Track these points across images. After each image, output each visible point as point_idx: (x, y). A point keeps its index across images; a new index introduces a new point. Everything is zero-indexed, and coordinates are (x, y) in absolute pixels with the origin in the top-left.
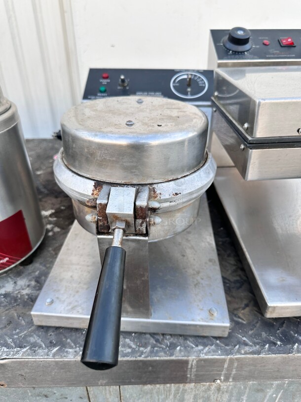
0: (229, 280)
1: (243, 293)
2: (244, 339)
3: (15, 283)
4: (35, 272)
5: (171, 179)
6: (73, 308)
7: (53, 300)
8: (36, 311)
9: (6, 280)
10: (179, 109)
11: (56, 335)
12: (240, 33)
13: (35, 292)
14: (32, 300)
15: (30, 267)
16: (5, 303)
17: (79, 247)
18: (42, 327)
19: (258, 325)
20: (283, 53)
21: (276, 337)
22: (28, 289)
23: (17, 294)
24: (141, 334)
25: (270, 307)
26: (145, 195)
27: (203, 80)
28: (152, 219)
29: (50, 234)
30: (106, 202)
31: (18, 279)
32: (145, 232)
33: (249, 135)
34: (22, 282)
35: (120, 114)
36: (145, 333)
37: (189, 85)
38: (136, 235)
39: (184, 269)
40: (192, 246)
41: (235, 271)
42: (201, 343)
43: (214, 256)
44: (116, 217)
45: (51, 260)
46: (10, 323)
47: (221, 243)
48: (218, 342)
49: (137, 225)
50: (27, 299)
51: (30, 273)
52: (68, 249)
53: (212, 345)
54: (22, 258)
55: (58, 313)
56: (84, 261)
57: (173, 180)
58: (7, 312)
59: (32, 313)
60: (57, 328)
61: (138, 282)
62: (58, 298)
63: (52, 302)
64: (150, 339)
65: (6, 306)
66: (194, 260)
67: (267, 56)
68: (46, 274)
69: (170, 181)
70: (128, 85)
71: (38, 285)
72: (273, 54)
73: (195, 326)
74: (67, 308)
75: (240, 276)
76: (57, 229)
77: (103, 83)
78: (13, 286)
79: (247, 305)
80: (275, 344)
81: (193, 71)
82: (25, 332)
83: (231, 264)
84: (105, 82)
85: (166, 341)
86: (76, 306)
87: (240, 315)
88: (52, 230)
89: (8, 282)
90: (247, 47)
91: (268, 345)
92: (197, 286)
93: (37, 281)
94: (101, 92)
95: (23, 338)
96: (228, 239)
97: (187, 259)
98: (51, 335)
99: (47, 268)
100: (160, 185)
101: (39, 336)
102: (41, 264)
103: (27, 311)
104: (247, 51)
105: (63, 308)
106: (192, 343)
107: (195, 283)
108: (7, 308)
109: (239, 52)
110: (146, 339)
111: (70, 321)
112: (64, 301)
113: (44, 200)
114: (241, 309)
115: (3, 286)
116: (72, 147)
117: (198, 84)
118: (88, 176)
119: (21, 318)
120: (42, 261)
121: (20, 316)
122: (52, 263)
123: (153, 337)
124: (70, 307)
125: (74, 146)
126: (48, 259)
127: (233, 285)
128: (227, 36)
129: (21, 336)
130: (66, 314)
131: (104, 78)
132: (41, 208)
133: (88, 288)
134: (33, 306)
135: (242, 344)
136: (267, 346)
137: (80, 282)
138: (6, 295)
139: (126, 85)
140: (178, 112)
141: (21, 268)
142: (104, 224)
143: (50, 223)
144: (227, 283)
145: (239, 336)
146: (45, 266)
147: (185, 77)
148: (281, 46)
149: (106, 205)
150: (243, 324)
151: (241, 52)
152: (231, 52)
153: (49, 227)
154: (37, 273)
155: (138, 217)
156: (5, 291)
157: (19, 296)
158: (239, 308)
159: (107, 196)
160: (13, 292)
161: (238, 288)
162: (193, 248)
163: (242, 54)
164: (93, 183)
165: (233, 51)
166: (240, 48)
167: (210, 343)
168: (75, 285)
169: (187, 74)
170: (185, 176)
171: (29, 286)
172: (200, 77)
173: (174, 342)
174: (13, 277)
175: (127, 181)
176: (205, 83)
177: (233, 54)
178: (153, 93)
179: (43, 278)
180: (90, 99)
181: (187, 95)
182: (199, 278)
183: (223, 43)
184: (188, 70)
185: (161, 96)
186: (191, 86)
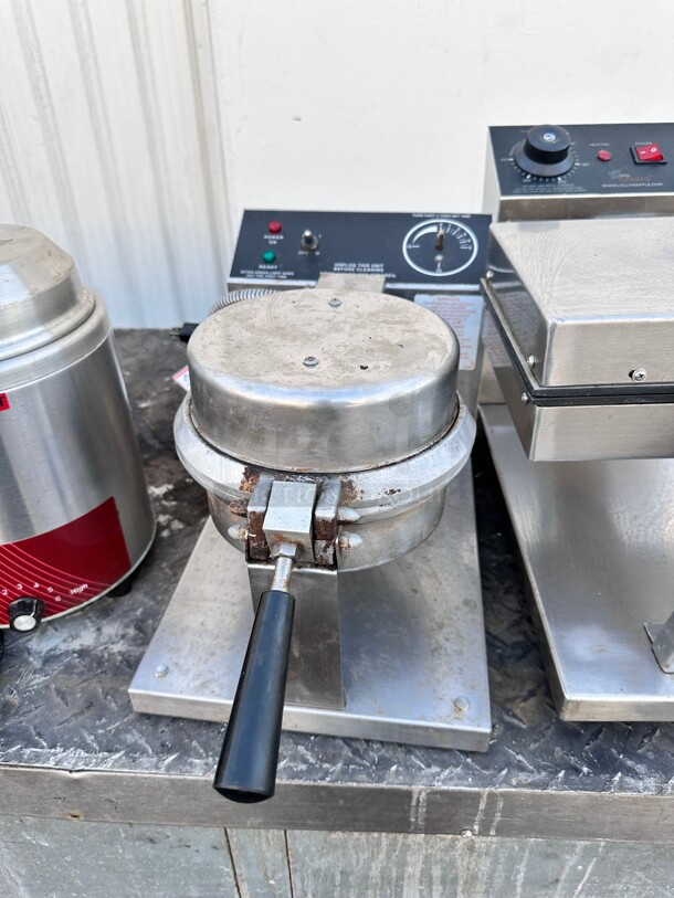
0: (502, 642)
1: (527, 669)
2: (520, 757)
3: (99, 629)
4: (136, 610)
5: (384, 463)
6: (204, 685)
7: (167, 668)
8: (137, 688)
9: (82, 624)
10: (406, 323)
11: (172, 731)
12: (549, 138)
13: (135, 651)
14: (130, 665)
15: (127, 600)
16: (81, 669)
17: (218, 566)
18: (148, 716)
19: (549, 732)
20: (637, 179)
21: (581, 758)
22: (121, 642)
23: (102, 651)
24: (327, 737)
25: (569, 701)
26: (333, 495)
27: (468, 236)
28: (345, 539)
29: (165, 534)
30: (263, 509)
31: (104, 622)
32: (331, 562)
33: (536, 380)
34: (111, 629)
35: (295, 339)
36: (334, 737)
37: (440, 249)
38: (317, 566)
39: (415, 617)
40: (434, 572)
41: (517, 623)
42: (436, 760)
43: (475, 593)
44: (281, 537)
45: (165, 586)
46: (90, 705)
47: (494, 565)
48: (469, 760)
49: (317, 551)
50: (121, 662)
51: (126, 612)
52: (197, 569)
53: (456, 766)
54: (112, 584)
55: (176, 693)
56: (227, 594)
57: (387, 466)
58: (85, 684)
59: (130, 690)
60: (175, 719)
61: (321, 647)
62: (176, 664)
63: (166, 672)
64: (342, 748)
65: (82, 673)
66: (435, 600)
67: (604, 186)
68: (155, 615)
69: (382, 467)
70: (317, 249)
71: (141, 635)
72: (617, 181)
73: (427, 728)
74: (191, 685)
75: (525, 634)
76: (177, 525)
77: (271, 242)
78: (94, 635)
79: (532, 694)
80: (578, 771)
81: (450, 217)
82: (118, 724)
84: (273, 239)
85: (371, 754)
86: (209, 682)
87: (518, 712)
88: (168, 526)
89: (86, 628)
90: (564, 166)
91: (563, 772)
92: (436, 654)
93: (139, 628)
94: (267, 262)
95: (114, 735)
96: (509, 556)
97: (423, 597)
98: (163, 732)
99: (158, 603)
100: (361, 476)
101: (142, 733)
102: (146, 594)
103: (122, 685)
104: (561, 175)
105: (185, 683)
106: (419, 759)
107: (433, 647)
108: (84, 678)
109: (544, 178)
110: (335, 747)
111: (199, 708)
112: (189, 670)
113: (153, 463)
114: (519, 700)
115: (77, 636)
116: (208, 404)
117: (460, 245)
118: (235, 455)
119: (109, 697)
120: (148, 589)
121: (108, 694)
122: (168, 593)
123: (349, 746)
124: (198, 683)
125: (211, 401)
126: (160, 584)
127: (509, 651)
128: (524, 141)
129: (110, 731)
130: (192, 695)
131: (273, 232)
132: (147, 479)
133: (233, 647)
134: (132, 676)
135: (515, 768)
136: (562, 774)
137: (217, 636)
138: (82, 653)
139: (315, 246)
140: (404, 331)
141: (111, 600)
142: (259, 545)
143: (164, 511)
144: (498, 648)
145: (511, 751)
146: (154, 598)
147: (433, 229)
148: (635, 163)
149: (264, 514)
150: (520, 729)
151: (550, 177)
152: (529, 177)
153: (162, 519)
154: (138, 612)
155: (319, 537)
156: (81, 645)
157: (106, 655)
158: (517, 698)
159: (265, 499)
160: (95, 648)
161: (519, 658)
162: (436, 577)
163: (550, 182)
164: (242, 468)
165: (533, 176)
166: (549, 170)
167: (454, 761)
168: (208, 641)
169: (437, 224)
170: (410, 458)
171: (123, 637)
172: (462, 231)
173: (387, 756)
174: (94, 619)
175: (303, 468)
176: (472, 243)
177: (533, 182)
178: (368, 265)
179: (150, 622)
180: (244, 276)
181: (434, 270)
182: (441, 638)
183: (514, 156)
184: (439, 214)
185: (382, 270)
186: (443, 251)
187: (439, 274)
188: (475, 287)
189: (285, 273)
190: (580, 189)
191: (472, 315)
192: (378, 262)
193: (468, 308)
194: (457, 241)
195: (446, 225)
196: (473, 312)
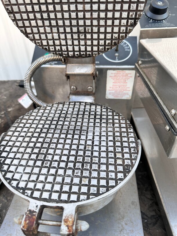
0: (146, 216)
1: (158, 230)
27: (128, 46)
47: (140, 177)
66: (120, 202)
75: (155, 211)
83: (149, 199)
90: (165, 16)
92: (122, 233)
99: (8, 201)
102: (4, 196)
104: (164, 19)
107: (121, 229)
109: (158, 20)
117: (125, 49)
127: (150, 221)
146: (7, 199)
151: (160, 20)
152: (151, 20)
163: (160, 22)
165: (153, 20)
166: (160, 17)
176: (129, 48)
177: (153, 22)
179: (4, 211)
181: (115, 60)
182: (123, 224)
183: (145, 12)
186: (118, 52)
187: (117, 61)
188: (133, 67)
189: (53, 62)
190: (172, 25)
191: (130, 78)
193: (129, 75)
196: (131, 77)
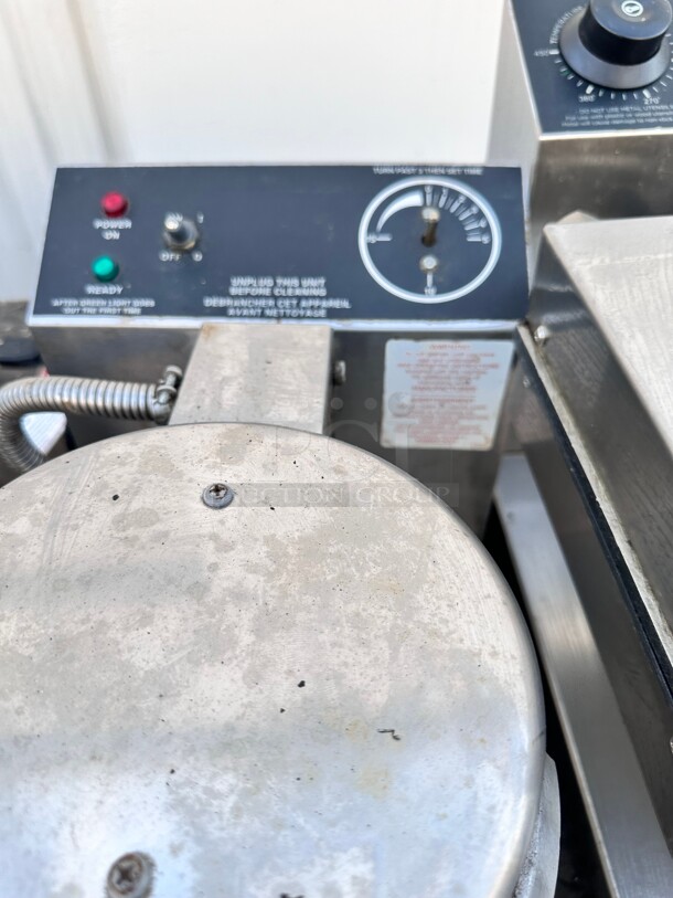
27: (480, 215)
37: (429, 240)
70: (196, 248)
77: (108, 236)
81: (445, 171)
84: (112, 229)
90: (653, 68)
94: (102, 280)
104: (650, 86)
109: (619, 91)
117: (465, 234)
128: (580, 13)
131: (111, 213)
139: (191, 244)
147: (414, 200)
151: (630, 91)
152: (590, 89)
163: (631, 102)
165: (597, 87)
166: (629, 76)
169: (421, 188)
172: (468, 200)
176: (487, 230)
177: (598, 102)
178: (295, 282)
180: (58, 311)
181: (420, 290)
183: (559, 46)
184: (425, 167)
185: (323, 292)
186: (436, 247)
187: (431, 298)
188: (505, 326)
189: (137, 303)
192: (315, 275)
193: (485, 360)
194: (461, 225)
195: (437, 190)
